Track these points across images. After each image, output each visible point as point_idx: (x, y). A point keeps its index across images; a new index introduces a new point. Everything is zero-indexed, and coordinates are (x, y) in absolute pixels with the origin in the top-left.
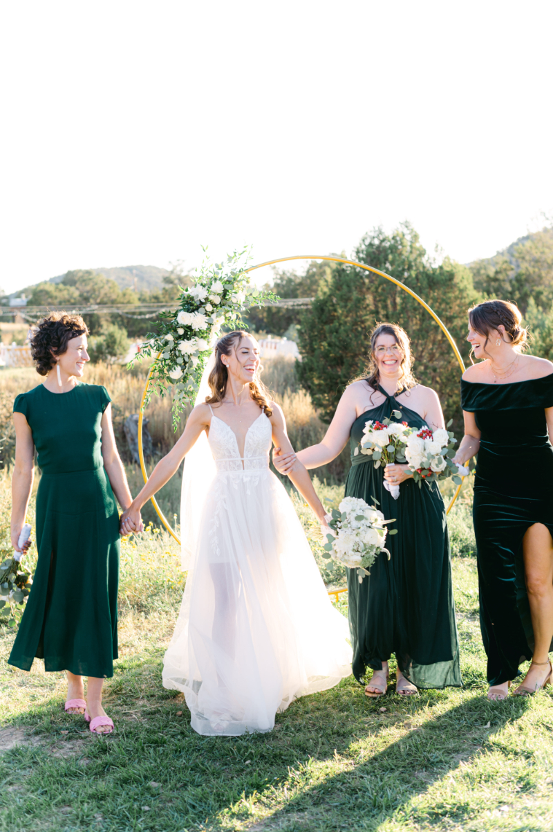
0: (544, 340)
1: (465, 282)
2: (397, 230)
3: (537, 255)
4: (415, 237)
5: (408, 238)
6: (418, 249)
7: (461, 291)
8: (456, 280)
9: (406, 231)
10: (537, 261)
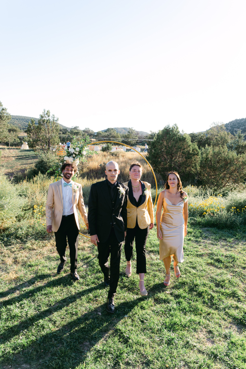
0: (206, 156)
1: (188, 141)
2: (173, 126)
3: (212, 133)
4: (177, 128)
5: (176, 128)
6: (177, 131)
7: (187, 143)
8: (186, 140)
9: (175, 126)
10: (212, 135)
